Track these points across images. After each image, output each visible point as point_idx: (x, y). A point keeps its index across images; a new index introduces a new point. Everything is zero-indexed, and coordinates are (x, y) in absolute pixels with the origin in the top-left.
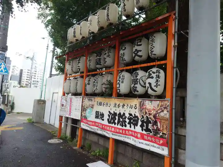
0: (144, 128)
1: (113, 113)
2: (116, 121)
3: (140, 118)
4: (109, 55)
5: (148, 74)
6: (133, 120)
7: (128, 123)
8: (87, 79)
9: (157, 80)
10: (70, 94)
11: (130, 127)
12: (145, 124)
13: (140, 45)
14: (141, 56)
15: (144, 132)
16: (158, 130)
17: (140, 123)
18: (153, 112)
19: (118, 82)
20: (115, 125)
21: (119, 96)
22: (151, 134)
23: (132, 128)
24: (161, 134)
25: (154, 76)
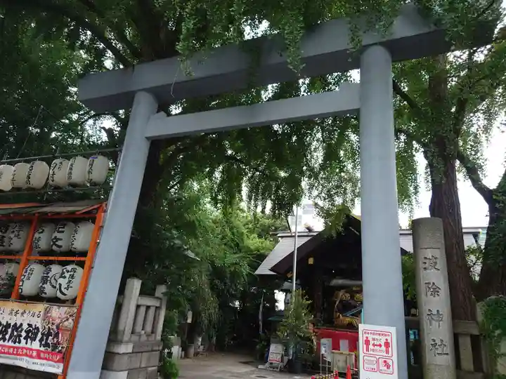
0: (43, 343)
1: (5, 324)
2: (7, 337)
3: (41, 330)
4: (19, 235)
5: (62, 271)
6: (32, 333)
7: (24, 339)
9: (70, 281)
11: (26, 343)
12: (45, 338)
13: (63, 232)
14: (60, 247)
15: (42, 348)
16: (58, 343)
17: (39, 336)
18: (58, 321)
19: (23, 277)
20: (4, 341)
21: (22, 298)
22: (50, 350)
23: (28, 346)
24: (60, 348)
25: (67, 275)
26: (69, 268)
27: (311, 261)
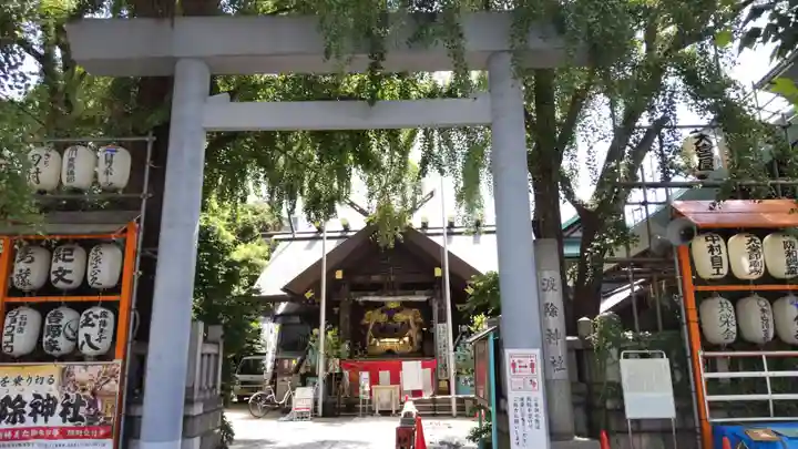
0: (69, 416)
3: (60, 401)
5: (83, 318)
6: (44, 406)
7: (30, 415)
9: (101, 331)
11: (35, 421)
12: (71, 410)
13: (71, 260)
14: (70, 282)
15: (68, 424)
16: (97, 414)
17: (59, 409)
18: (90, 386)
19: (10, 329)
22: (83, 424)
23: (40, 423)
24: (102, 420)
25: (96, 322)
26: (96, 311)
27: (339, 275)
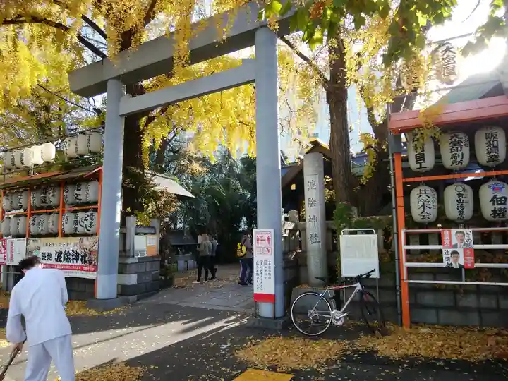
0: (83, 261)
1: (59, 252)
2: (62, 259)
3: (80, 254)
4: (54, 195)
6: (75, 256)
7: (72, 260)
8: (32, 218)
9: (91, 222)
10: (10, 237)
12: (83, 258)
13: (80, 190)
14: (80, 200)
15: (83, 264)
16: (91, 260)
17: (80, 257)
18: (89, 248)
19: (63, 223)
20: (61, 262)
21: (65, 235)
23: (75, 263)
25: (88, 218)
26: (89, 213)
